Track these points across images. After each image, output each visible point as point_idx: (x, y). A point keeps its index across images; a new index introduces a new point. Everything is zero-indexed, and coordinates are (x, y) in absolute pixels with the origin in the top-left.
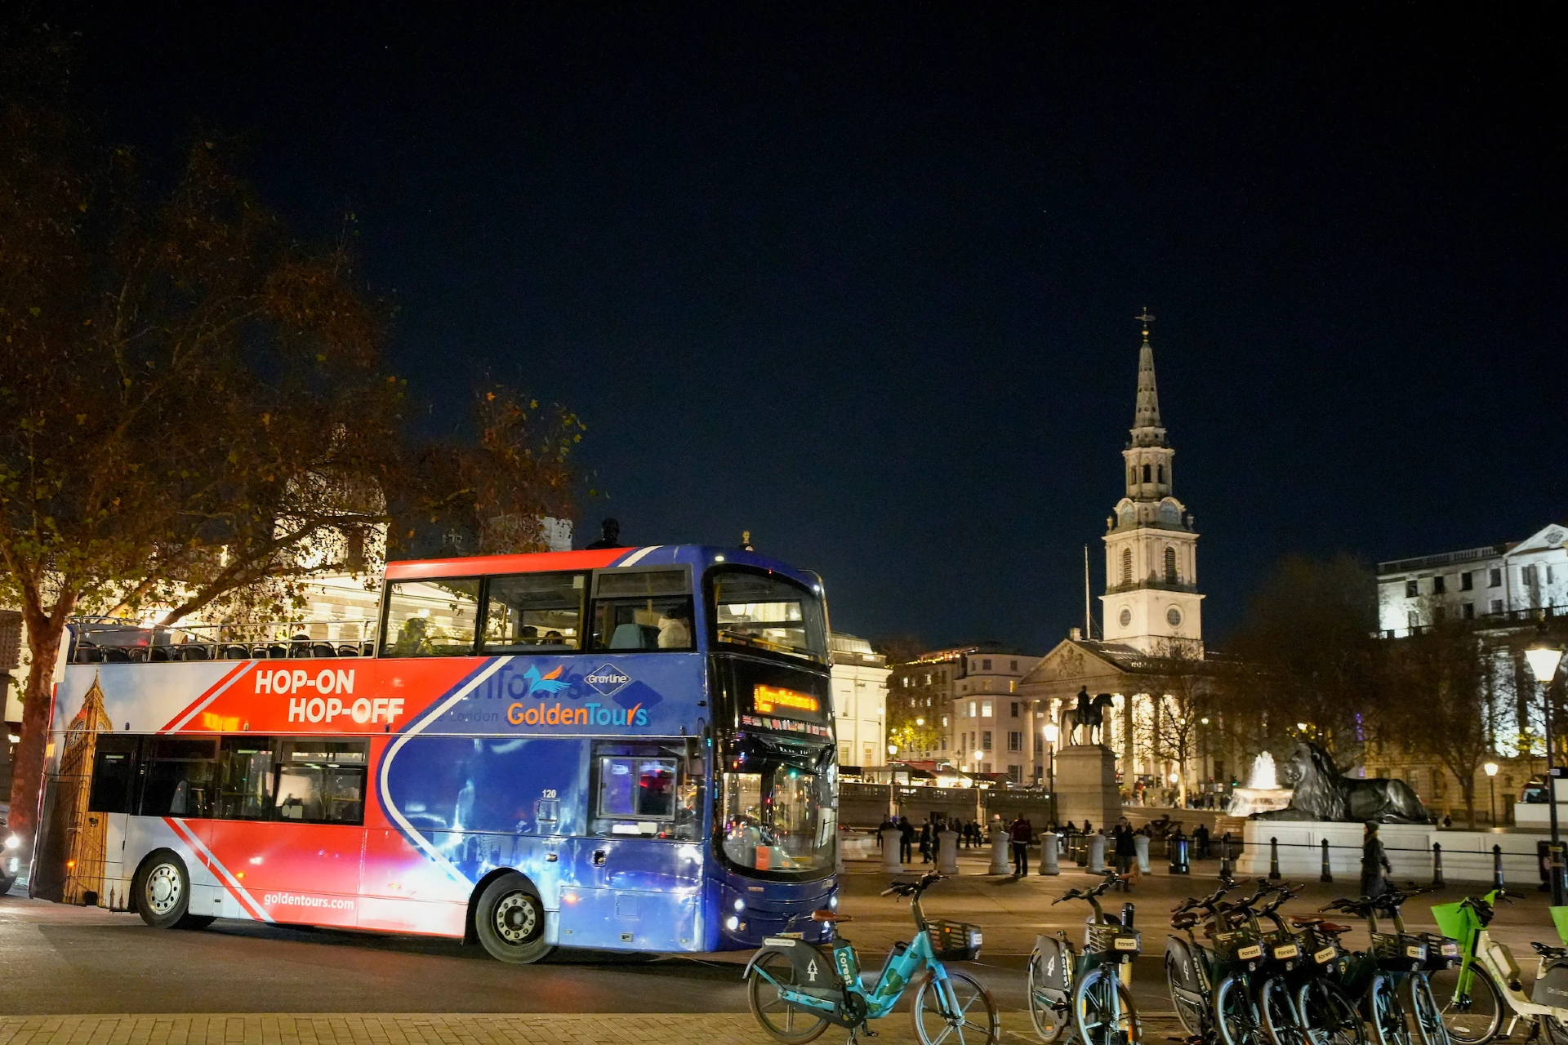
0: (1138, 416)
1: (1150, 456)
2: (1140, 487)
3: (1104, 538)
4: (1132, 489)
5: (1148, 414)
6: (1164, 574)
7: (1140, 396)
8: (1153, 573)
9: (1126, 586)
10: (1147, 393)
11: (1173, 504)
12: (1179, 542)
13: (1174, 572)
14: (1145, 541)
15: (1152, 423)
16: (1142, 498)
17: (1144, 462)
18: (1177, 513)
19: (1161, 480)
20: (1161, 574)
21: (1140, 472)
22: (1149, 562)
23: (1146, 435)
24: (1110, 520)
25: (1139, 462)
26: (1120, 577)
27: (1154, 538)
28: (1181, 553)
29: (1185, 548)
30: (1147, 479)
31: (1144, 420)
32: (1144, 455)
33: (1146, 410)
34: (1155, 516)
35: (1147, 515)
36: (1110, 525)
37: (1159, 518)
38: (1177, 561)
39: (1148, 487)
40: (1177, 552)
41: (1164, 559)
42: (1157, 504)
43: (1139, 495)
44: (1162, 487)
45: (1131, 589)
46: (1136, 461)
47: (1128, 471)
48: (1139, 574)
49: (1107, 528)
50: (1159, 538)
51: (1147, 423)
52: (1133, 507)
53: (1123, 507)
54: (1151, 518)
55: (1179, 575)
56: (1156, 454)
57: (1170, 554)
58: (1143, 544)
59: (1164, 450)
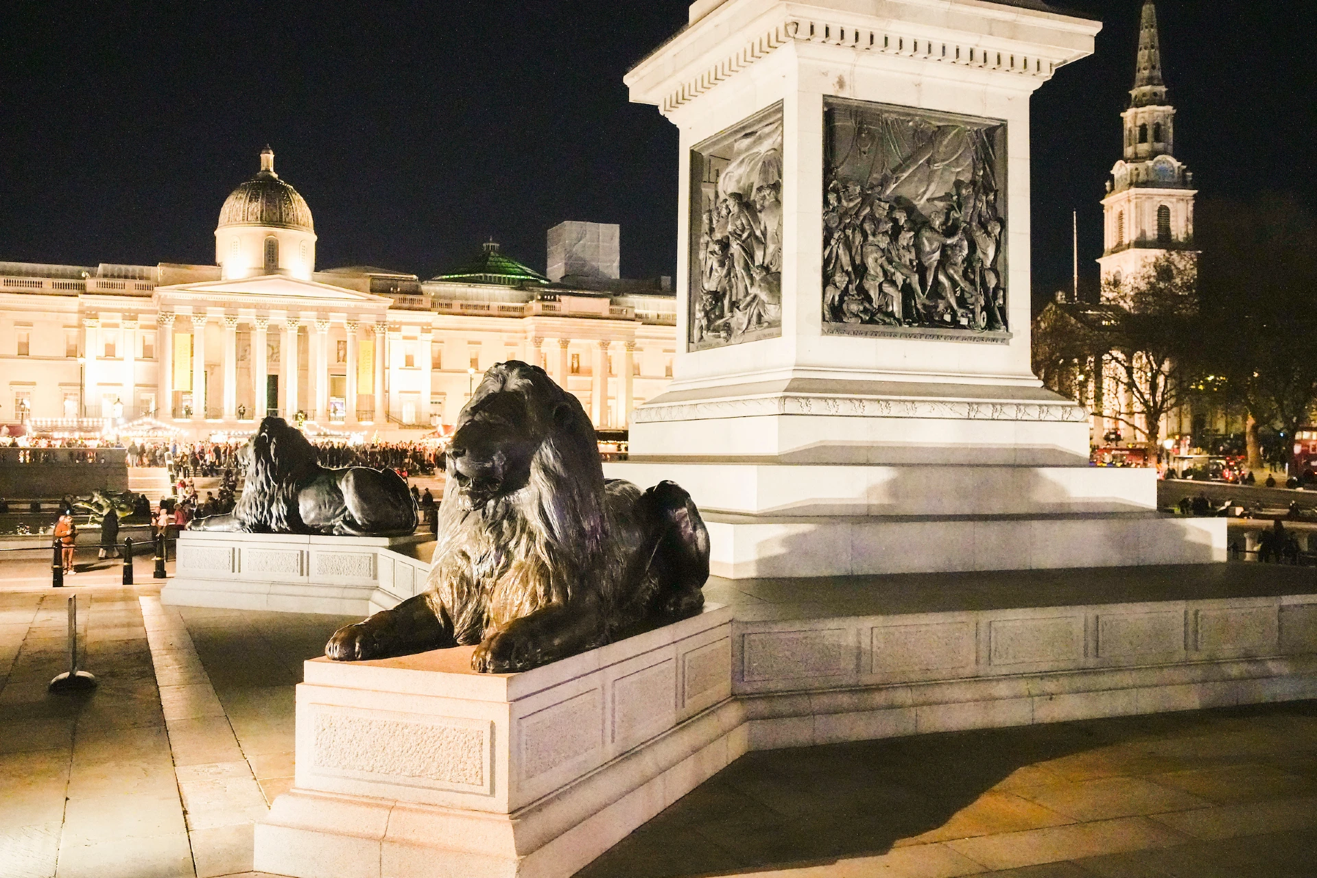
0: (1139, 76)
1: (1146, 115)
2: (1136, 148)
3: (1102, 202)
4: (1129, 151)
5: (1146, 73)
6: (1156, 232)
7: (1140, 54)
8: (1143, 233)
9: (1119, 248)
10: (1147, 52)
11: (1168, 162)
12: (1174, 200)
13: (1168, 229)
14: (1135, 201)
15: (1150, 81)
16: (1136, 158)
17: (1139, 123)
18: (1173, 171)
19: (1157, 138)
20: (1152, 233)
21: (1137, 131)
22: (1139, 222)
23: (1144, 95)
24: (1108, 184)
25: (1135, 123)
26: (1114, 239)
27: (1144, 197)
28: (1176, 211)
29: (1182, 205)
30: (1143, 139)
31: (1142, 80)
32: (1140, 116)
33: (1145, 69)
34: (1147, 174)
35: (1138, 175)
36: (1108, 188)
37: (1152, 177)
38: (1171, 219)
39: (1144, 148)
40: (1171, 210)
41: (1156, 218)
42: (1150, 163)
43: (1134, 156)
44: (1160, 146)
45: (1122, 250)
46: (1133, 122)
47: (1126, 133)
48: (1130, 235)
49: (1106, 192)
50: (1150, 197)
51: (1144, 82)
52: (1126, 169)
53: (1120, 170)
54: (1142, 177)
55: (1173, 233)
56: (1152, 112)
57: (1163, 213)
58: (1133, 204)
59: (1161, 108)
